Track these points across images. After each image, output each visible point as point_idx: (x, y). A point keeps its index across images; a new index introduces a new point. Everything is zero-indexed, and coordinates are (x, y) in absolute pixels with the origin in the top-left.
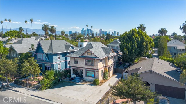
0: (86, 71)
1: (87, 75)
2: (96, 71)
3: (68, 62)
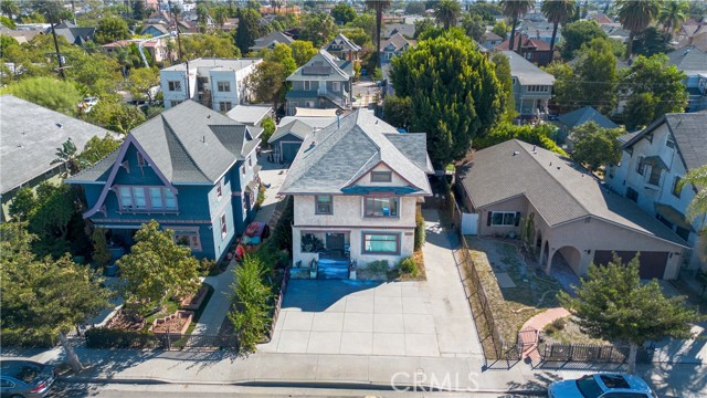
0: (364, 234)
1: (367, 249)
2: (403, 232)
3: (243, 197)
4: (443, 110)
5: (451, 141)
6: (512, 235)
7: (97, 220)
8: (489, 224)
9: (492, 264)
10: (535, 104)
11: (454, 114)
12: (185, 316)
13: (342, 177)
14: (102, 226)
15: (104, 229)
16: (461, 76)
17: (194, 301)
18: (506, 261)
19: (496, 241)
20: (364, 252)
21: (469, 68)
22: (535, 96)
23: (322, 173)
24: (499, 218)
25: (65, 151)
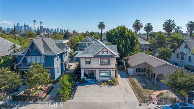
0: (100, 71)
1: (101, 76)
2: (112, 70)
3: (64, 64)
4: (121, 42)
5: (123, 50)
6: (143, 75)
7: (20, 67)
8: (136, 72)
9: (138, 81)
10: (145, 49)
11: (124, 43)
12: (44, 93)
13: (93, 53)
14: (21, 69)
15: (22, 70)
16: (125, 34)
17: (47, 89)
18: (142, 80)
19: (139, 76)
20: (100, 76)
21: (127, 32)
22: (145, 47)
23: (88, 52)
24: (139, 70)
25: (13, 47)
